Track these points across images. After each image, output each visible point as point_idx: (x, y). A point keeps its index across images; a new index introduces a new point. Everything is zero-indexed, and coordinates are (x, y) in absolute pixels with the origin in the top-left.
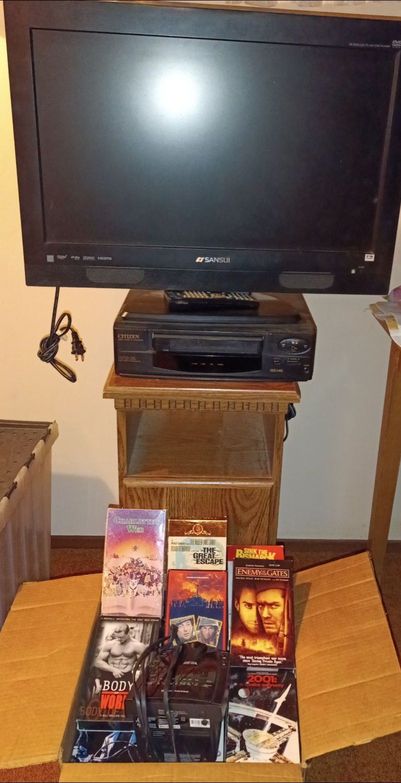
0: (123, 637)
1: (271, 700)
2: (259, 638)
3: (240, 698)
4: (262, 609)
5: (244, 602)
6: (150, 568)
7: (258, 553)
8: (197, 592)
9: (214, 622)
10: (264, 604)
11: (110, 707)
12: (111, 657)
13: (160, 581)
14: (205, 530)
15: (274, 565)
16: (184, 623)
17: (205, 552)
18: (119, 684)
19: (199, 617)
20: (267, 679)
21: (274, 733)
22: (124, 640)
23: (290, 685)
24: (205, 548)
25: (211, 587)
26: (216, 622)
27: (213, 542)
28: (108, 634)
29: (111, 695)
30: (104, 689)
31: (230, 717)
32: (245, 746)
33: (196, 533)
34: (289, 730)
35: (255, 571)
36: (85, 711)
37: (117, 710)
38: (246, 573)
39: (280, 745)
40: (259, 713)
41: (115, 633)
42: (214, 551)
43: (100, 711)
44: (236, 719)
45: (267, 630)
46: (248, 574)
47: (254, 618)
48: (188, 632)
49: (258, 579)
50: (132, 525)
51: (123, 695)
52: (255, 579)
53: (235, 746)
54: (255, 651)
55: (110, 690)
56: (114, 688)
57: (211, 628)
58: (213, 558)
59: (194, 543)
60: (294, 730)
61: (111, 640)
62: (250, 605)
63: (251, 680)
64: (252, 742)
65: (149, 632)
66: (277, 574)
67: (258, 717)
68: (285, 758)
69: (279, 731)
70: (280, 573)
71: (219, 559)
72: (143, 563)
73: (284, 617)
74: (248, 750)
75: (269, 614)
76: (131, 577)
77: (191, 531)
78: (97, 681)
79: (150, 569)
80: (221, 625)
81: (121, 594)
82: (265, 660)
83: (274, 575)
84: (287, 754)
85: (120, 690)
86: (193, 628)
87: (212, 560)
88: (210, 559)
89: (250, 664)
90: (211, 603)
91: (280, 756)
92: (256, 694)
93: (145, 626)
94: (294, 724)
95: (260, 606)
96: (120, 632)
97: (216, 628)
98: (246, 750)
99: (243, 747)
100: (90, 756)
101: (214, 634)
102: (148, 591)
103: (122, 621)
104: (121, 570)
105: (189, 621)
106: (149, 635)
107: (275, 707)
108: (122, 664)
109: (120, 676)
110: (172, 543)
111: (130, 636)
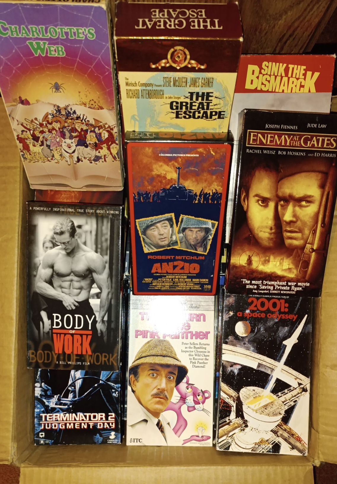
0: (68, 242)
1: (278, 342)
2: (273, 254)
3: (237, 337)
4: (284, 207)
5: (257, 195)
6: (92, 122)
7: (287, 75)
8: (179, 179)
9: (205, 223)
10: (288, 199)
11: (68, 352)
12: (55, 277)
13: (114, 142)
14: (194, 60)
15: (315, 126)
16: (158, 225)
17: (191, 99)
18: (74, 318)
19: (182, 216)
20: (274, 305)
21: (279, 394)
22: (70, 248)
23: (306, 316)
24: (192, 94)
25: (203, 171)
26: (209, 223)
27: (209, 83)
28: (45, 238)
29: (65, 334)
30: (55, 327)
31: (224, 367)
32: (242, 412)
33: (174, 65)
34: (298, 390)
35: (280, 136)
36: (36, 356)
37: (77, 355)
38: (265, 142)
39: (286, 412)
40: (261, 362)
41: (55, 236)
42: (210, 98)
43: (55, 357)
44: (232, 371)
45: (288, 242)
46: (268, 143)
47: (270, 222)
48: (165, 236)
49: (285, 153)
50: (37, 39)
51: (81, 335)
52: (280, 153)
53: (230, 412)
54: (265, 273)
55: (63, 327)
56: (68, 325)
57: (199, 231)
58: (208, 109)
59: (172, 83)
60: (305, 390)
61: (51, 248)
62: (265, 201)
63: (252, 307)
64: (250, 406)
65: (107, 234)
66: (318, 144)
67: (260, 369)
68: (290, 429)
69: (286, 391)
70: (323, 141)
71: (218, 111)
72: (78, 113)
73: (317, 222)
74: (246, 417)
75: (295, 216)
76: (63, 135)
77: (164, 61)
78: (44, 315)
79: (94, 123)
80: (216, 227)
81: (52, 159)
82: (279, 286)
83: (313, 146)
84: (292, 424)
85: (76, 328)
86: (173, 231)
87: (206, 113)
88: (202, 112)
89: (256, 291)
90: (200, 195)
91: (285, 427)
92: (259, 330)
93: (100, 222)
94: (306, 381)
95: (282, 203)
96: (62, 233)
97: (207, 230)
98: (243, 417)
99: (240, 413)
100: (56, 397)
101: (205, 239)
102: (96, 156)
103: (63, 213)
104: (41, 125)
105: (167, 222)
106: (106, 240)
107: (284, 352)
108: (74, 288)
109: (74, 308)
110: (127, 84)
111: (79, 241)
